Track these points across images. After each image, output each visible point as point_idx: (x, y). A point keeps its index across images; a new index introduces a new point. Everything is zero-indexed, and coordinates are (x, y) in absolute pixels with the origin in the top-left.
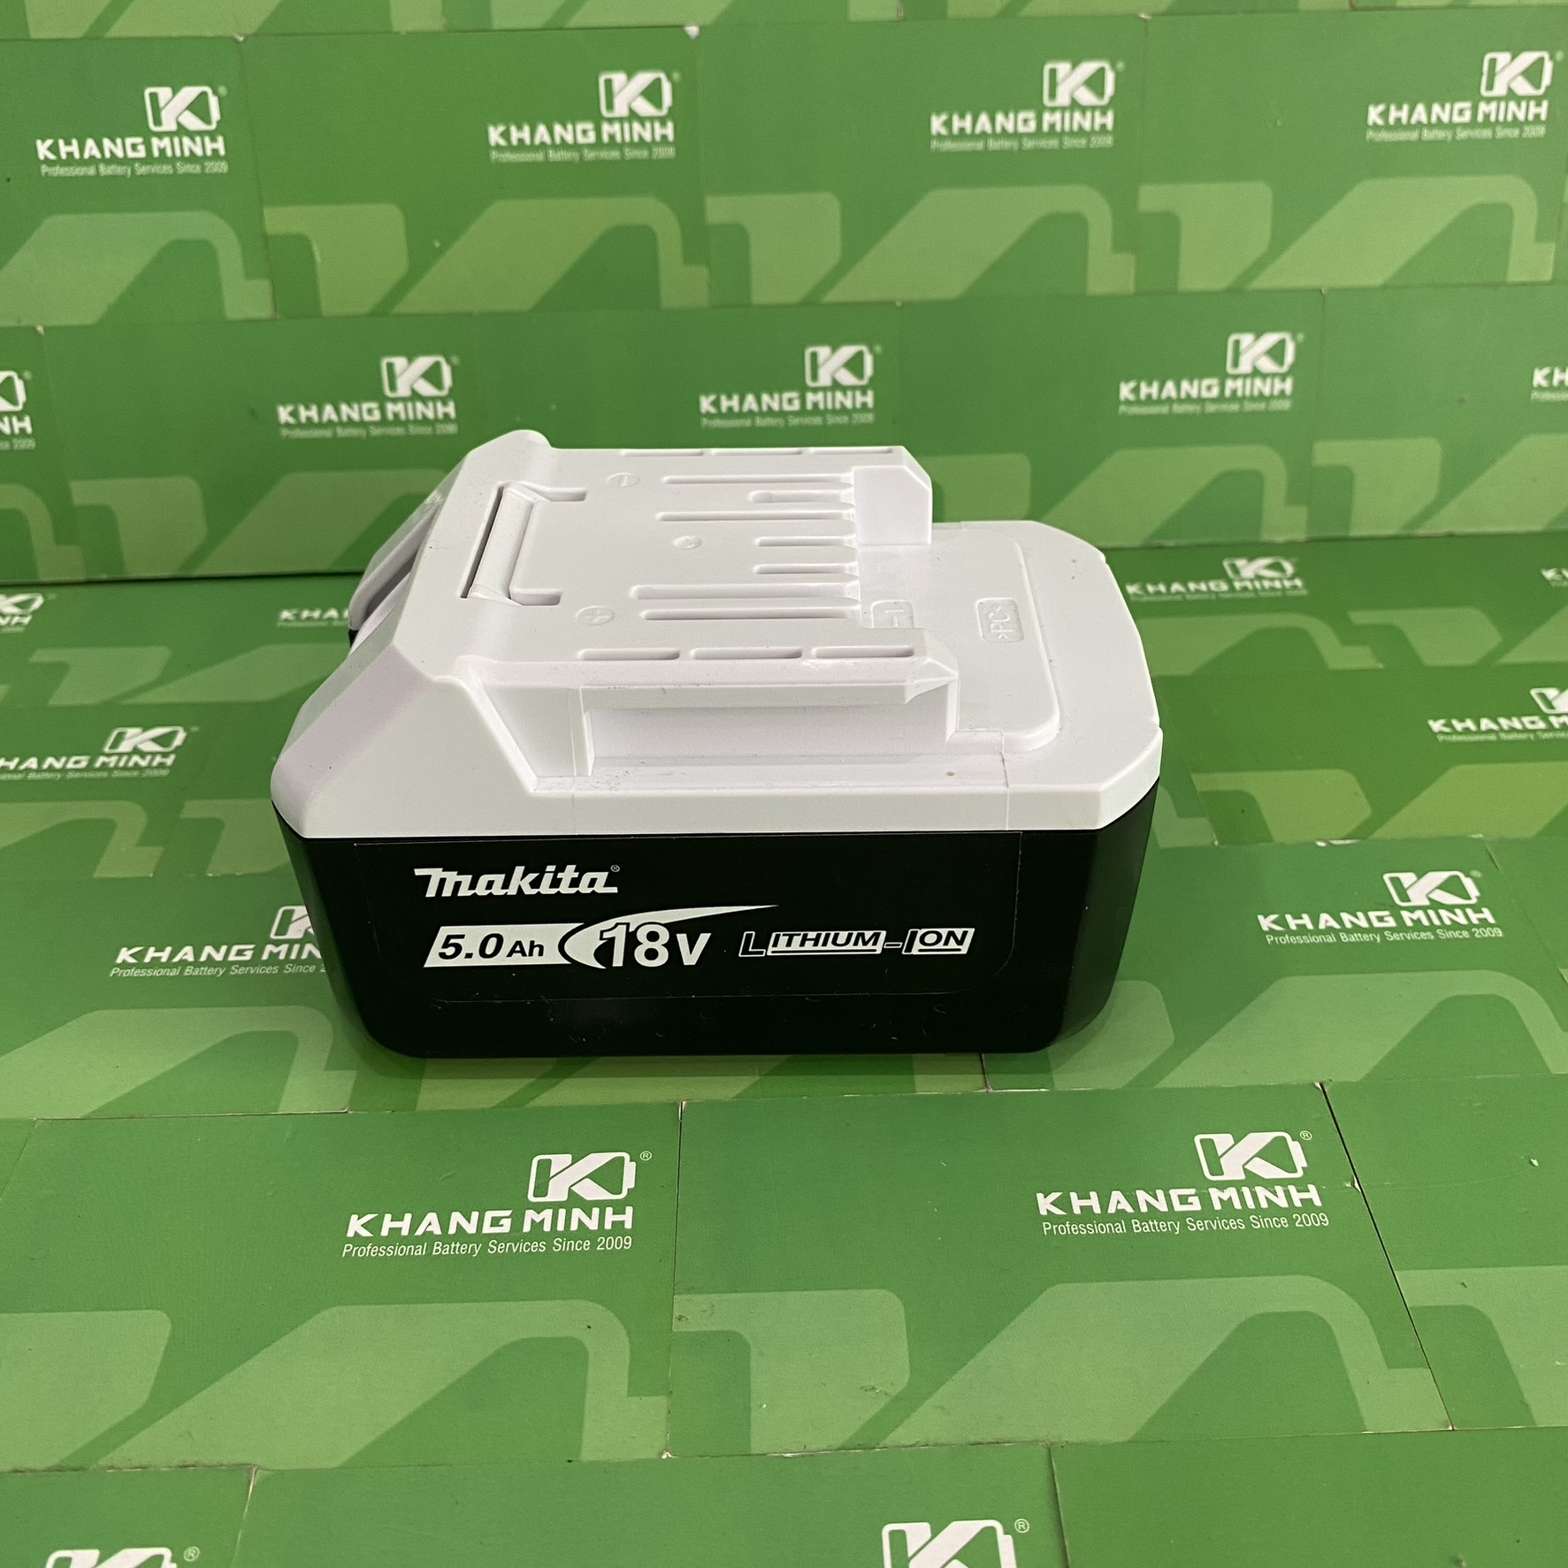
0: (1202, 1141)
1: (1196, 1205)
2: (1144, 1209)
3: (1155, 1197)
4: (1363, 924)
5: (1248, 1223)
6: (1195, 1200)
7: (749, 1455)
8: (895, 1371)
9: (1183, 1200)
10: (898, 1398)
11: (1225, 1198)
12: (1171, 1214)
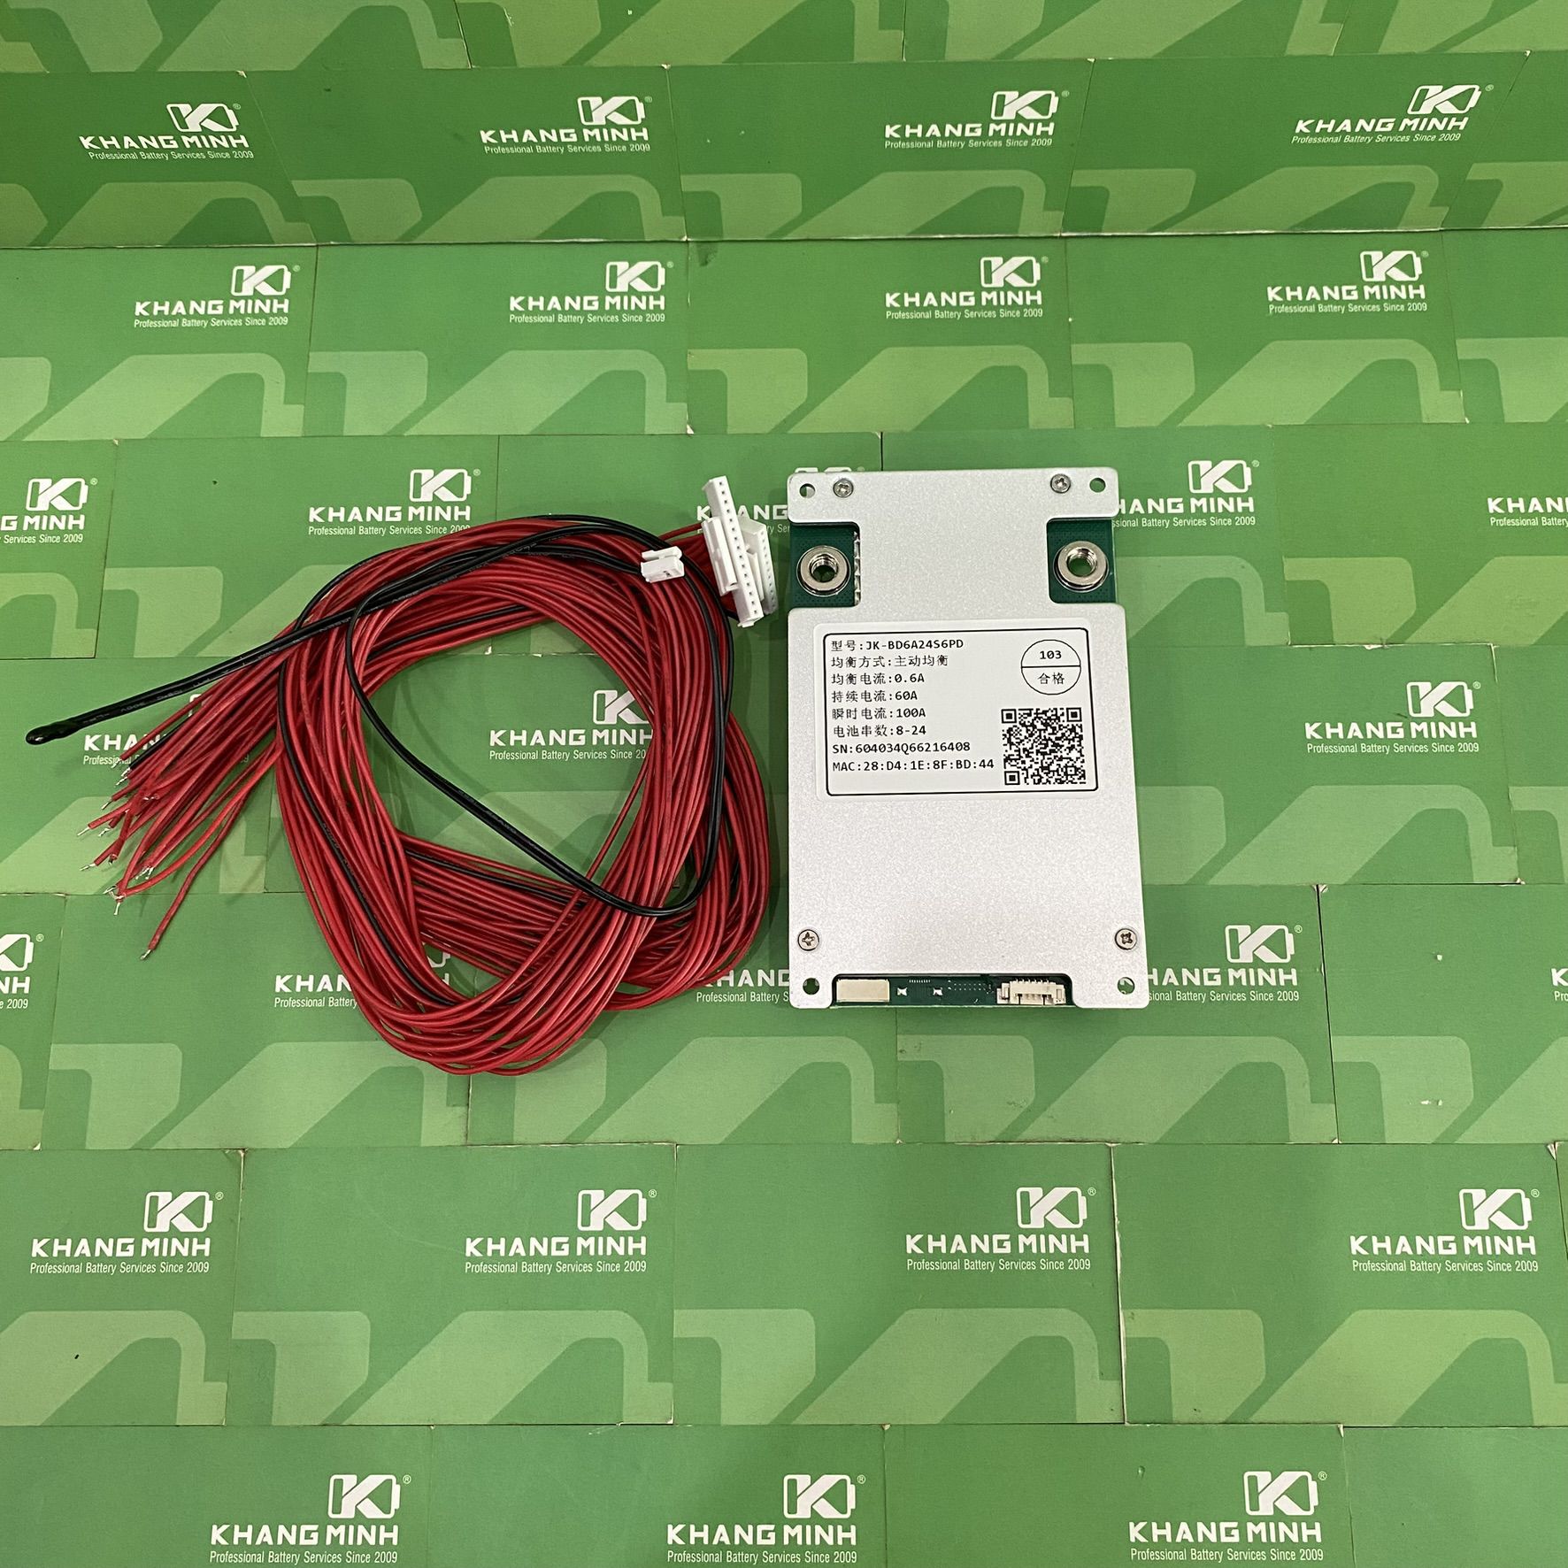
0: (1230, 930)
1: (1218, 982)
2: (1185, 983)
3: (1193, 974)
4: (1380, 734)
5: (1248, 996)
6: (1218, 977)
7: (945, 1143)
8: (1027, 1093)
9: (1211, 977)
10: (1029, 1110)
11: (1237, 977)
12: (1203, 988)
